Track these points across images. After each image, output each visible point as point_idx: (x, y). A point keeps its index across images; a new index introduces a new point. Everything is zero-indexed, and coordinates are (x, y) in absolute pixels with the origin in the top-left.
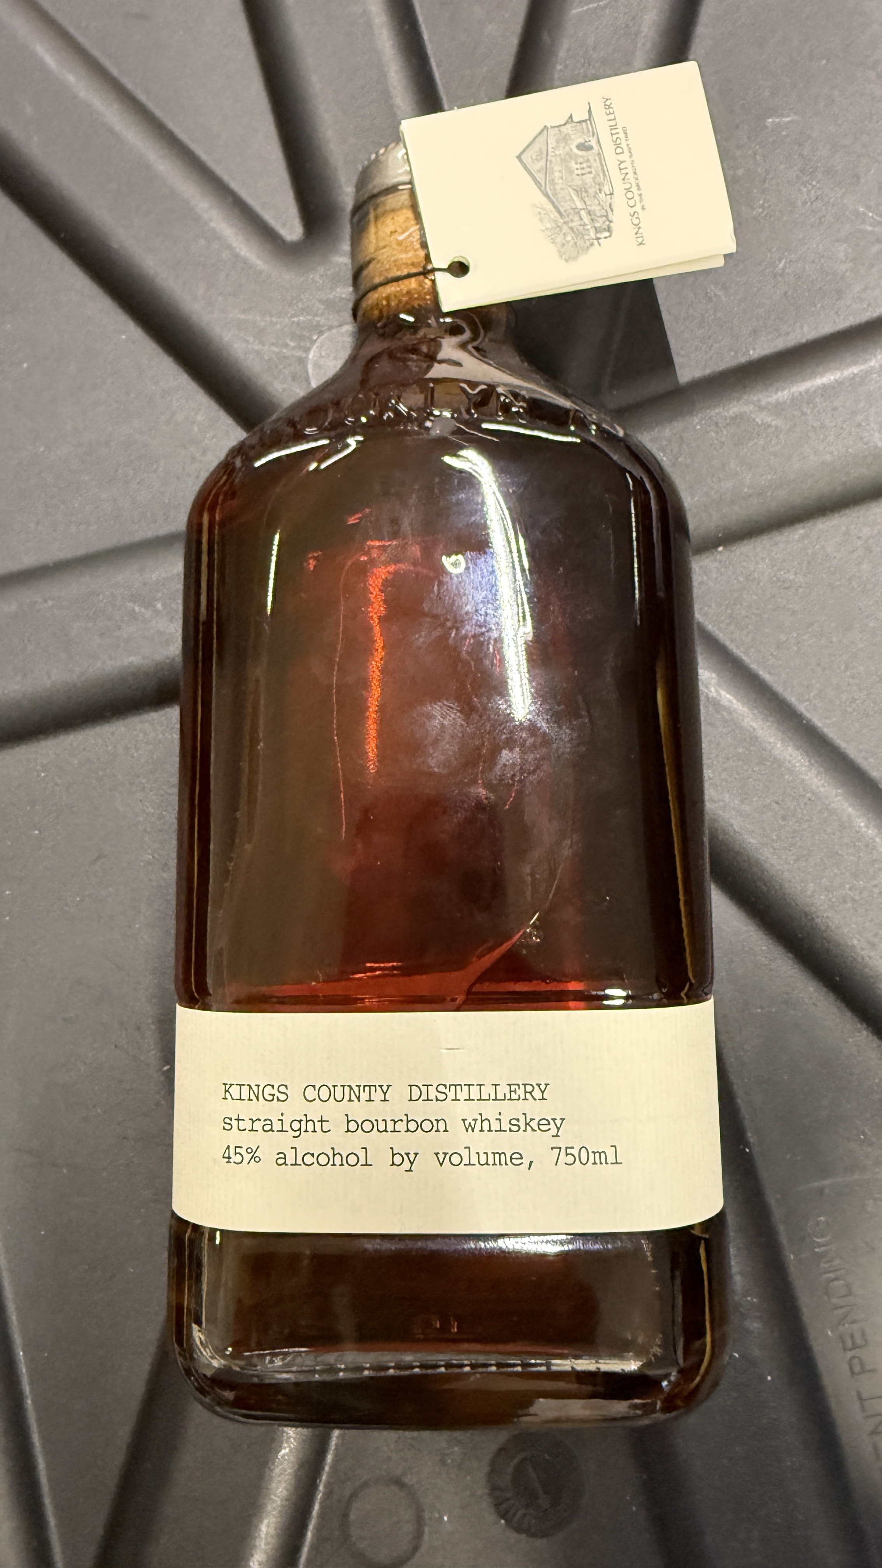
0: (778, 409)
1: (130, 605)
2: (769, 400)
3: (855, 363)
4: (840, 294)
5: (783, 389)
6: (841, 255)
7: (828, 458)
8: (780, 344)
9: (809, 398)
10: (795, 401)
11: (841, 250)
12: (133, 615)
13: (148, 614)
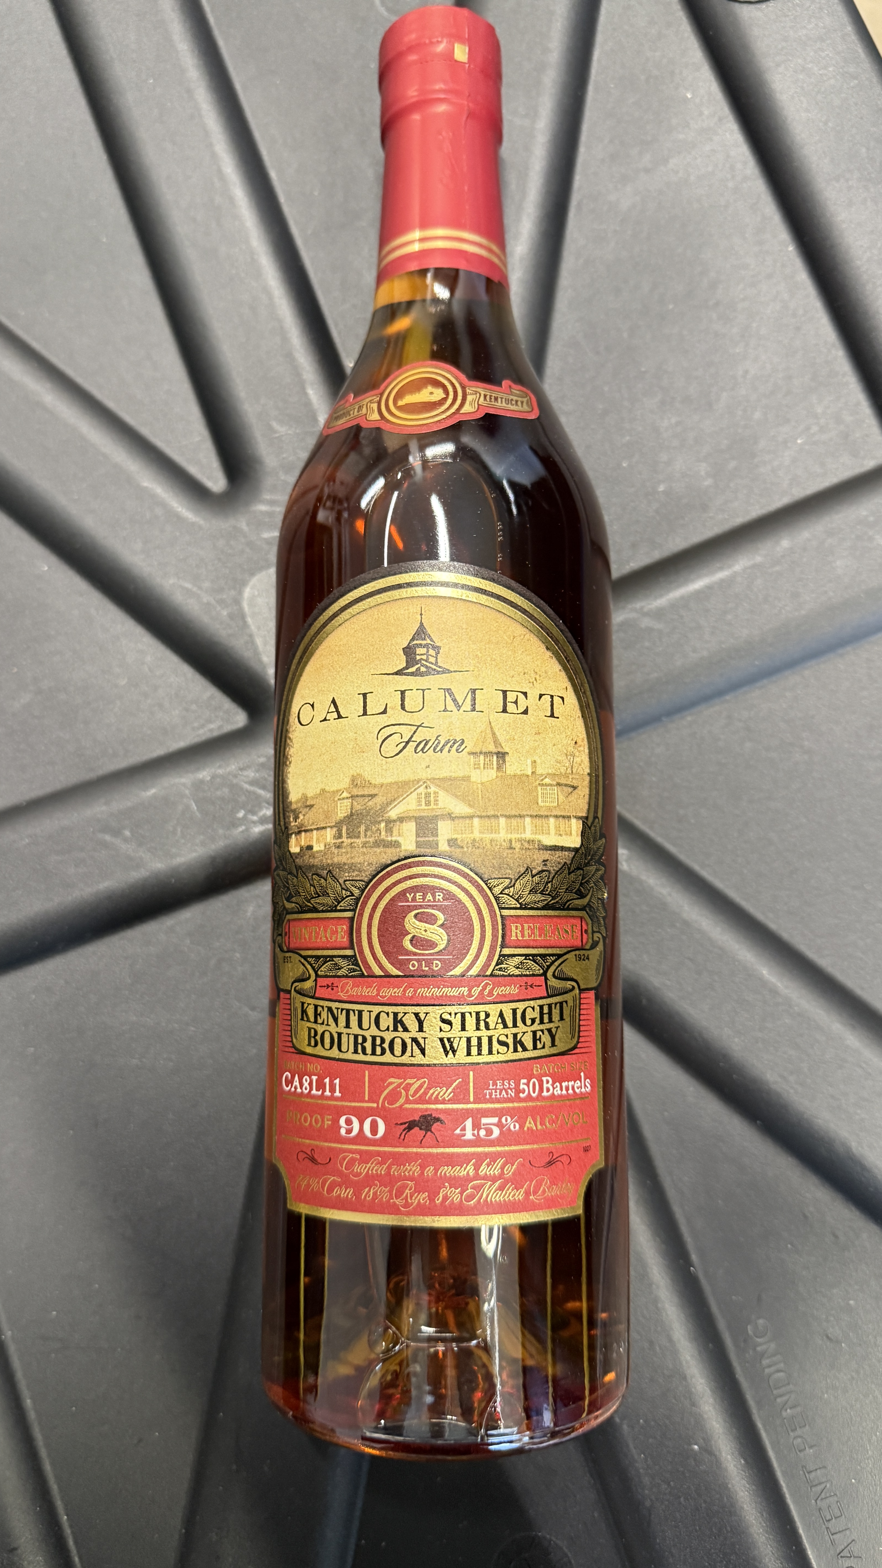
0: (659, 614)
1: (100, 836)
2: (650, 606)
3: (721, 569)
4: (705, 508)
5: (661, 596)
6: (703, 473)
7: (705, 653)
8: (657, 555)
9: (685, 602)
10: (673, 606)
11: (703, 468)
12: (105, 845)
13: (117, 841)
